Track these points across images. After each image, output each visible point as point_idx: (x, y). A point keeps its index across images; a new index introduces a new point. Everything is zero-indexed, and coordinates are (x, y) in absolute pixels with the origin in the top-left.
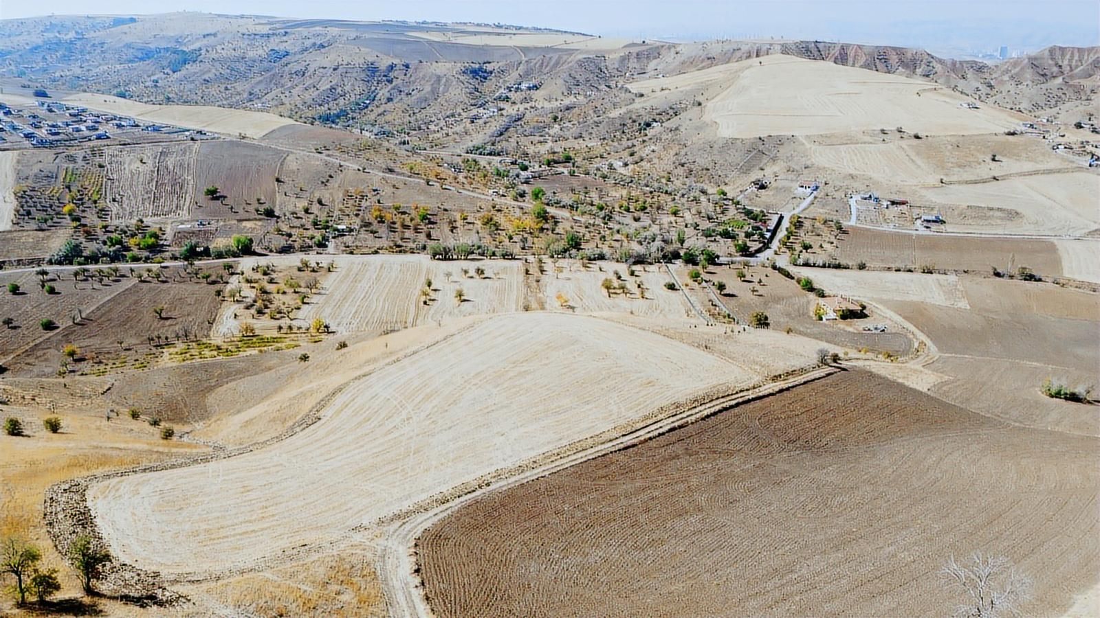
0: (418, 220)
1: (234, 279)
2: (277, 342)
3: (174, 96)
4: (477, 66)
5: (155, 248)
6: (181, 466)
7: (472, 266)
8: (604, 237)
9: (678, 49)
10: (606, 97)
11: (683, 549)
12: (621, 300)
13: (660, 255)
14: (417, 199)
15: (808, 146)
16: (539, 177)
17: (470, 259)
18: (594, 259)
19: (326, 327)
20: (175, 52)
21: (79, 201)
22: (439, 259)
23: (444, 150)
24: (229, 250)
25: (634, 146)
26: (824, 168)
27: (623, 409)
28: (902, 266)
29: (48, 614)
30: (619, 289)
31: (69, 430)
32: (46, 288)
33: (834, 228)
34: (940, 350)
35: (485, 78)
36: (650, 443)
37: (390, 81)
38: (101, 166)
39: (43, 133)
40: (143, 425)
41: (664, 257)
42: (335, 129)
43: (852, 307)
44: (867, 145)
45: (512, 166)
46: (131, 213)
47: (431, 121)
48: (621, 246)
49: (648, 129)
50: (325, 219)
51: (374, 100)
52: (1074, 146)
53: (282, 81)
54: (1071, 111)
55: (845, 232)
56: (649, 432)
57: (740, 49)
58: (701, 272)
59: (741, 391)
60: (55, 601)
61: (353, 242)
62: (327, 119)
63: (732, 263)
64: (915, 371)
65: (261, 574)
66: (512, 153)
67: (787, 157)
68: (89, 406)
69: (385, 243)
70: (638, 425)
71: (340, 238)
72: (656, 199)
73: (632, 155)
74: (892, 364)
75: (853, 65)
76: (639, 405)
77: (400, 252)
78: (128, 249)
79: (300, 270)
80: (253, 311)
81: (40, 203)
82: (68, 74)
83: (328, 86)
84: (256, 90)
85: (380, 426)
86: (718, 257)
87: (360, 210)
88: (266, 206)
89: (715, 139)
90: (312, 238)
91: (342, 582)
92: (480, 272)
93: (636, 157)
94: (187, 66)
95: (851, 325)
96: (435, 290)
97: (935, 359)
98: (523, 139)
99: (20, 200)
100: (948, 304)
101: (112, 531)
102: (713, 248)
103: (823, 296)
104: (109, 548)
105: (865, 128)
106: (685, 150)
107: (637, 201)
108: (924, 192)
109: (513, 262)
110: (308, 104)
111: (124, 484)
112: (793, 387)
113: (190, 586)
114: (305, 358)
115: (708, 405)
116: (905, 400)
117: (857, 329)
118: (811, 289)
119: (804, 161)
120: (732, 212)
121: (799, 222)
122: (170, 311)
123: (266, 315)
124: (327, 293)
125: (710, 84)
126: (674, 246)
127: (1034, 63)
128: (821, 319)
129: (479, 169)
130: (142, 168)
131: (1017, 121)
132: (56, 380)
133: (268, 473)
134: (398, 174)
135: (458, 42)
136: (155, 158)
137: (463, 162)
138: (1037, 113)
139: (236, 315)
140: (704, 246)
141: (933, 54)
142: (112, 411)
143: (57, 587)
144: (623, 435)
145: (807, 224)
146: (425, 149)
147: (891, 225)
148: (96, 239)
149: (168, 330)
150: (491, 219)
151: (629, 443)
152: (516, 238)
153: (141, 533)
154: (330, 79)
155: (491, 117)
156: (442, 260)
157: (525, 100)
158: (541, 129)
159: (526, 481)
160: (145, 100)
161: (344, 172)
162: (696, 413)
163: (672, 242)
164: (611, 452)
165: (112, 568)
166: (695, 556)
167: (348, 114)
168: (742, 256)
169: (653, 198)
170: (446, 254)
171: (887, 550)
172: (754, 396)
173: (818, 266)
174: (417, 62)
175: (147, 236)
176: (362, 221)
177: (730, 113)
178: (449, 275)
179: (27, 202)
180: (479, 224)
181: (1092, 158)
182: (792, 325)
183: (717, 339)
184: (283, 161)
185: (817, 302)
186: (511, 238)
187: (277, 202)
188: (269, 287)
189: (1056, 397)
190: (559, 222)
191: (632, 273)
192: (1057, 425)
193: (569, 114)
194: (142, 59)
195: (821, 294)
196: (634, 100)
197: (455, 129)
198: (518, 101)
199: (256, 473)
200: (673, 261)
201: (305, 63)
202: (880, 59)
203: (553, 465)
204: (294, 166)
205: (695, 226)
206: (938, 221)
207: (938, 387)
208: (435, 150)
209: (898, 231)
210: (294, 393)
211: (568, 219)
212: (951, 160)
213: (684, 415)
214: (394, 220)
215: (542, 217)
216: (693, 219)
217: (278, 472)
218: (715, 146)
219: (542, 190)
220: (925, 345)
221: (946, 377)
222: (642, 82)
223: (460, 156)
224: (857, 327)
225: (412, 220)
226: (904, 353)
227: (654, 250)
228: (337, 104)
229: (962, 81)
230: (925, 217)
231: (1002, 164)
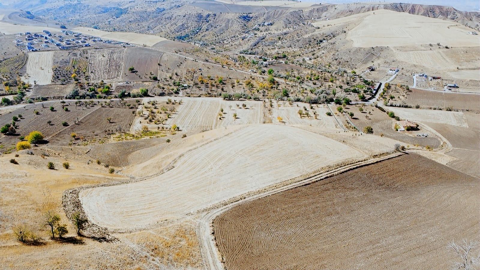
0: (218, 83)
1: (140, 107)
2: (157, 134)
3: (117, 28)
4: (245, 15)
5: (108, 93)
6: (117, 184)
7: (241, 103)
8: (300, 91)
9: (336, 7)
10: (303, 28)
11: (329, 230)
12: (306, 119)
13: (325, 100)
14: (218, 73)
15: (394, 51)
16: (272, 64)
17: (240, 100)
18: (295, 101)
19: (178, 128)
20: (117, 9)
21: (78, 72)
22: (227, 100)
23: (230, 52)
24: (138, 94)
25: (314, 51)
26: (402, 62)
27: (305, 168)
28: (437, 107)
29: (63, 242)
30: (306, 114)
31: (73, 168)
32: (65, 109)
33: (405, 89)
34: (453, 146)
35: (249, 20)
36: (317, 183)
37: (208, 22)
38: (87, 58)
39: (64, 44)
40: (102, 167)
41: (326, 101)
42: (184, 42)
43: (412, 125)
44: (422, 51)
45: (260, 59)
46: (99, 78)
47: (225, 39)
48: (307, 95)
49: (321, 43)
50: (178, 81)
51: (200, 30)
55: (410, 91)
56: (316, 178)
57: (365, 7)
58: (343, 108)
59: (359, 162)
60: (66, 238)
61: (190, 92)
62: (180, 38)
63: (357, 104)
64: (441, 155)
65: (148, 231)
66: (260, 53)
67: (385, 57)
68: (81, 158)
69: (203, 92)
70: (311, 175)
71: (185, 90)
72: (323, 75)
73: (313, 55)
74: (430, 152)
75: (418, 14)
76: (312, 166)
77: (210, 96)
78: (97, 93)
79: (167, 103)
80: (148, 120)
81: (62, 73)
82: (74, 18)
83: (181, 24)
84: (151, 26)
85: (199, 171)
86: (351, 101)
87: (193, 78)
88: (154, 76)
89: (352, 48)
90: (173, 90)
91: (181, 236)
92: (244, 106)
93: (315, 56)
94: (122, 15)
95: (411, 134)
96: (225, 113)
97: (450, 150)
98: (265, 47)
99: (54, 72)
100: (458, 125)
101: (88, 210)
102: (349, 97)
103: (399, 120)
104: (88, 217)
105: (421, 44)
106: (338, 53)
107: (315, 75)
108: (449, 73)
109: (259, 102)
110: (173, 31)
111: (94, 191)
112: (383, 161)
113: (119, 235)
114: (169, 141)
115: (343, 167)
116: (435, 168)
117: (414, 136)
118: (393, 117)
119: (392, 58)
120: (358, 80)
121: (389, 86)
122: (114, 119)
123: (153, 122)
124: (179, 113)
125: (350, 23)
126: (331, 96)
128: (397, 130)
129: (245, 60)
130: (103, 59)
132: (68, 147)
133: (152, 189)
134: (210, 62)
135: (237, 4)
136: (109, 55)
137: (238, 57)
139: (140, 122)
140: (345, 96)
141: (457, 9)
142: (90, 161)
143: (67, 232)
144: (305, 179)
145: (393, 87)
146: (222, 52)
147: (433, 88)
148: (85, 89)
149: (112, 127)
150: (250, 83)
151: (307, 183)
152: (260, 91)
153: (100, 211)
154: (182, 21)
155: (251, 37)
156: (228, 100)
157: (266, 30)
158: (273, 43)
159: (261, 197)
160: (105, 29)
161: (187, 61)
162: (338, 171)
163: (330, 94)
164: (299, 187)
165: (89, 225)
166: (335, 233)
167: (189, 36)
168: (362, 101)
169: (322, 74)
170: (230, 97)
171: (423, 235)
172: (364, 164)
173: (397, 106)
174: (219, 13)
175: (105, 87)
176: (194, 83)
177: (359, 36)
178: (230, 107)
179: (57, 73)
180: (244, 85)
182: (384, 133)
183: (349, 138)
184: (161, 57)
185: (396, 122)
186: (258, 91)
187: (159, 74)
188: (155, 110)
190: (280, 84)
191: (312, 108)
193: (286, 36)
194: (104, 12)
195: (398, 119)
196: (315, 30)
197: (235, 43)
198: (263, 31)
199: (147, 189)
200: (330, 103)
201: (171, 14)
202: (431, 11)
203: (273, 191)
204: (166, 59)
205: (341, 87)
206: (455, 87)
207: (451, 163)
208: (226, 52)
209: (435, 91)
210: (164, 156)
211: (284, 83)
212: (463, 58)
213: (332, 171)
214: (208, 82)
215: (272, 82)
216: (340, 84)
217: (156, 189)
218: (352, 51)
219: (273, 70)
220: (446, 144)
221: (456, 159)
222: (319, 22)
223: (237, 55)
224: (414, 134)
225: (215, 82)
226: (436, 147)
227: (322, 97)
228: (185, 32)
229: (470, 21)
230: (449, 85)
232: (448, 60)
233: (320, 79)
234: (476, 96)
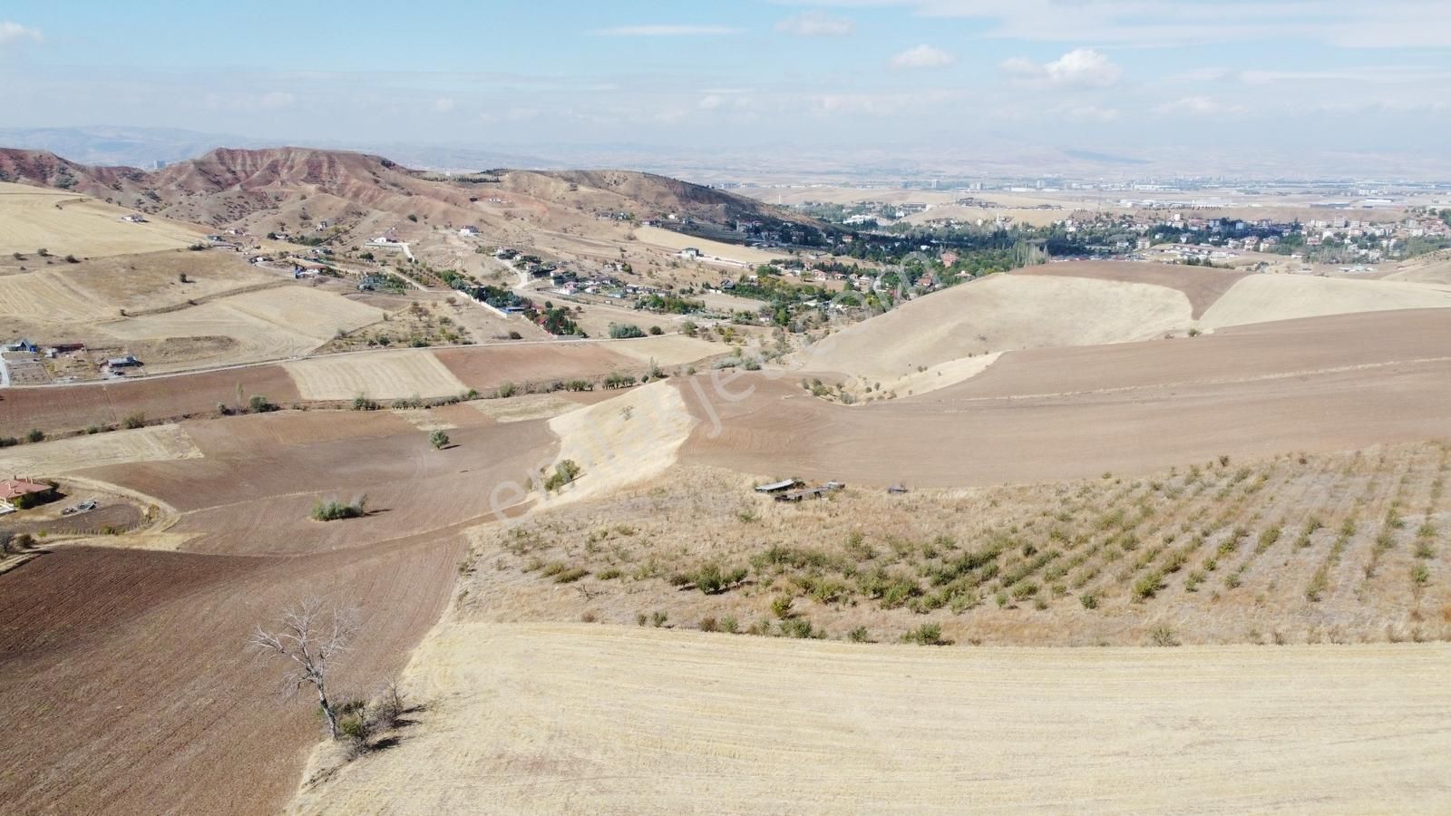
28: (98, 426)
34: (180, 508)
43: (36, 489)
52: (274, 258)
54: (259, 223)
95: (42, 513)
97: (176, 521)
100: (175, 456)
108: (102, 330)
117: (52, 516)
127: (202, 168)
131: (200, 234)
138: (222, 225)
141: (67, 159)
147: (67, 379)
181: (297, 269)
189: (332, 519)
206: (132, 363)
209: (79, 384)
212: (129, 286)
220: (158, 508)
221: (197, 534)
224: (52, 513)
226: (133, 525)
229: (117, 192)
230: (112, 361)
231: (197, 285)
234: (198, 377)
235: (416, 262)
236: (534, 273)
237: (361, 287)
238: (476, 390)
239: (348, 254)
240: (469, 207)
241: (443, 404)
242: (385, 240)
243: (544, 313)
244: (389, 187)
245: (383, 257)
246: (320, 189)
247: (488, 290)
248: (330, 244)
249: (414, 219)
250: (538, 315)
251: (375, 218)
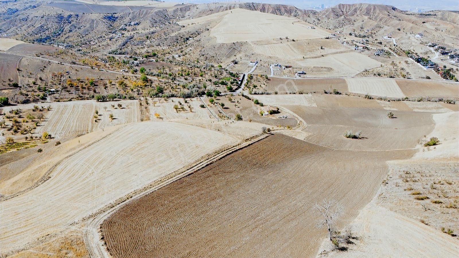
0: (89, 85)
2: (26, 145)
4: (110, 15)
7: (116, 104)
8: (173, 87)
9: (197, 7)
10: (169, 27)
11: (215, 213)
12: (182, 113)
13: (197, 93)
14: (88, 75)
15: (252, 45)
16: (143, 63)
17: (115, 101)
18: (170, 97)
19: (50, 136)
22: (100, 101)
23: (98, 53)
25: (182, 48)
26: (259, 54)
27: (186, 159)
28: (291, 92)
30: (181, 108)
33: (265, 78)
34: (307, 123)
35: (115, 20)
36: (199, 171)
37: (70, 23)
41: (199, 94)
42: (44, 45)
43: (274, 109)
44: (275, 44)
45: (130, 59)
47: (91, 40)
48: (180, 91)
49: (188, 41)
50: (44, 86)
51: (63, 31)
52: (349, 42)
53: (16, 23)
54: (347, 29)
55: (269, 80)
56: (198, 167)
57: (223, 6)
58: (214, 99)
59: (234, 147)
61: (59, 97)
62: (40, 41)
63: (226, 95)
64: (299, 132)
65: (28, 251)
66: (130, 53)
67: (245, 51)
69: (74, 96)
70: (193, 165)
71: (52, 95)
72: (193, 70)
73: (182, 52)
74: (290, 131)
75: (268, 12)
76: (193, 156)
77: (82, 99)
79: (34, 111)
80: (12, 131)
83: (40, 25)
85: (79, 178)
86: (220, 93)
87: (61, 82)
88: (14, 82)
89: (216, 44)
90: (39, 96)
91: (68, 248)
92: (120, 106)
93: (184, 53)
95: (274, 117)
96: (100, 115)
97: (306, 127)
98: (134, 47)
100: (309, 105)
102: (218, 89)
105: (274, 38)
106: (204, 49)
107: (185, 71)
108: (297, 62)
109: (134, 100)
110: (30, 34)
112: (254, 143)
114: (40, 151)
115: (221, 154)
116: (296, 144)
117: (276, 118)
118: (258, 103)
119: (251, 52)
120: (225, 73)
121: (251, 76)
123: (19, 133)
124: (49, 120)
125: (212, 21)
126: (202, 89)
127: (333, 10)
128: (262, 115)
129: (115, 61)
131: (329, 33)
133: (27, 205)
134: (78, 64)
135: (100, 4)
137: (108, 58)
138: (336, 30)
139: (3, 134)
140: (214, 89)
141: (297, 8)
144: (188, 170)
145: (254, 77)
146: (90, 53)
147: (286, 76)
150: (123, 82)
151: (190, 173)
152: (134, 90)
154: (40, 22)
155: (119, 38)
156: (102, 102)
157: (133, 30)
158: (142, 42)
159: (148, 193)
161: (51, 65)
162: (216, 158)
164: (183, 177)
166: (220, 215)
167: (51, 38)
168: (230, 92)
169: (192, 70)
170: (104, 99)
171: (293, 203)
172: (239, 148)
173: (260, 94)
174: (82, 13)
176: (62, 87)
177: (221, 33)
178: (106, 108)
180: (117, 85)
181: (356, 46)
182: (251, 118)
183: (222, 126)
184: (20, 61)
185: (260, 108)
186: (132, 90)
187: (19, 80)
188: (19, 120)
189: (349, 138)
190: (153, 82)
191: (186, 102)
192: (350, 148)
193: (153, 35)
195: (262, 105)
196: (181, 29)
197: (103, 43)
198: (130, 30)
199: (21, 205)
200: (202, 96)
201: (27, 15)
202: (278, 10)
203: (159, 185)
204: (26, 63)
205: (210, 80)
206: (303, 73)
207: (308, 138)
208: (94, 53)
209: (289, 78)
210: (36, 167)
211: (157, 81)
212: (307, 49)
213: (211, 159)
214: (78, 85)
215: (145, 80)
216: (209, 78)
217: (32, 204)
218: (216, 47)
219: (144, 69)
220: (302, 122)
221: (310, 134)
222: (183, 21)
223: (106, 55)
225: (86, 85)
226: (295, 126)
227: (194, 91)
228: (45, 34)
229: (308, 18)
230: (298, 72)
231: (325, 50)
232: (295, 51)
233: (191, 74)
234: (320, 80)
235: (397, 46)
236: (442, 53)
237: (376, 54)
238: (408, 97)
239: (373, 42)
240: (421, 25)
241: (395, 101)
242: (387, 37)
243: (442, 70)
244: (393, 17)
245: (385, 43)
246: (369, 18)
247: (421, 59)
248: (368, 38)
249: (399, 30)
250: (439, 70)
251: (385, 29)
